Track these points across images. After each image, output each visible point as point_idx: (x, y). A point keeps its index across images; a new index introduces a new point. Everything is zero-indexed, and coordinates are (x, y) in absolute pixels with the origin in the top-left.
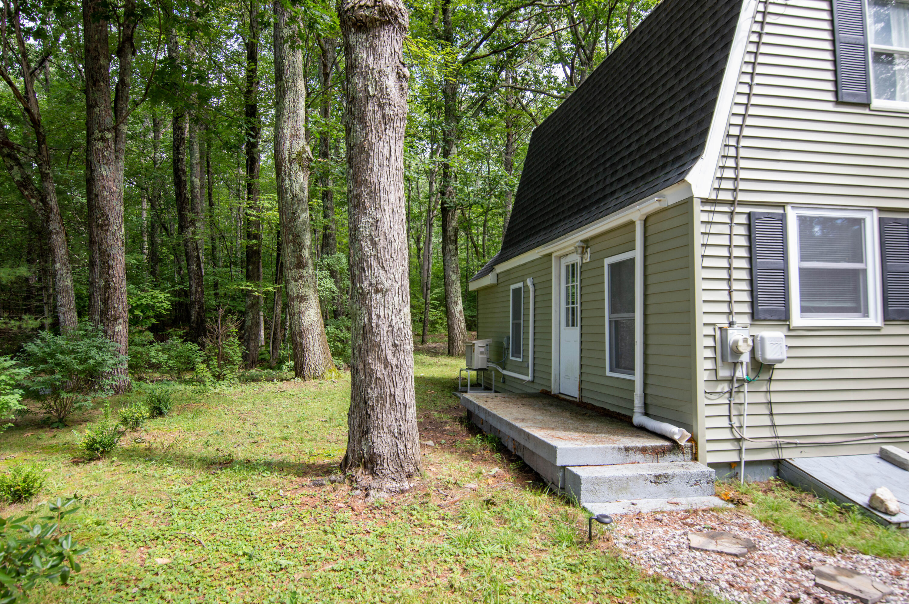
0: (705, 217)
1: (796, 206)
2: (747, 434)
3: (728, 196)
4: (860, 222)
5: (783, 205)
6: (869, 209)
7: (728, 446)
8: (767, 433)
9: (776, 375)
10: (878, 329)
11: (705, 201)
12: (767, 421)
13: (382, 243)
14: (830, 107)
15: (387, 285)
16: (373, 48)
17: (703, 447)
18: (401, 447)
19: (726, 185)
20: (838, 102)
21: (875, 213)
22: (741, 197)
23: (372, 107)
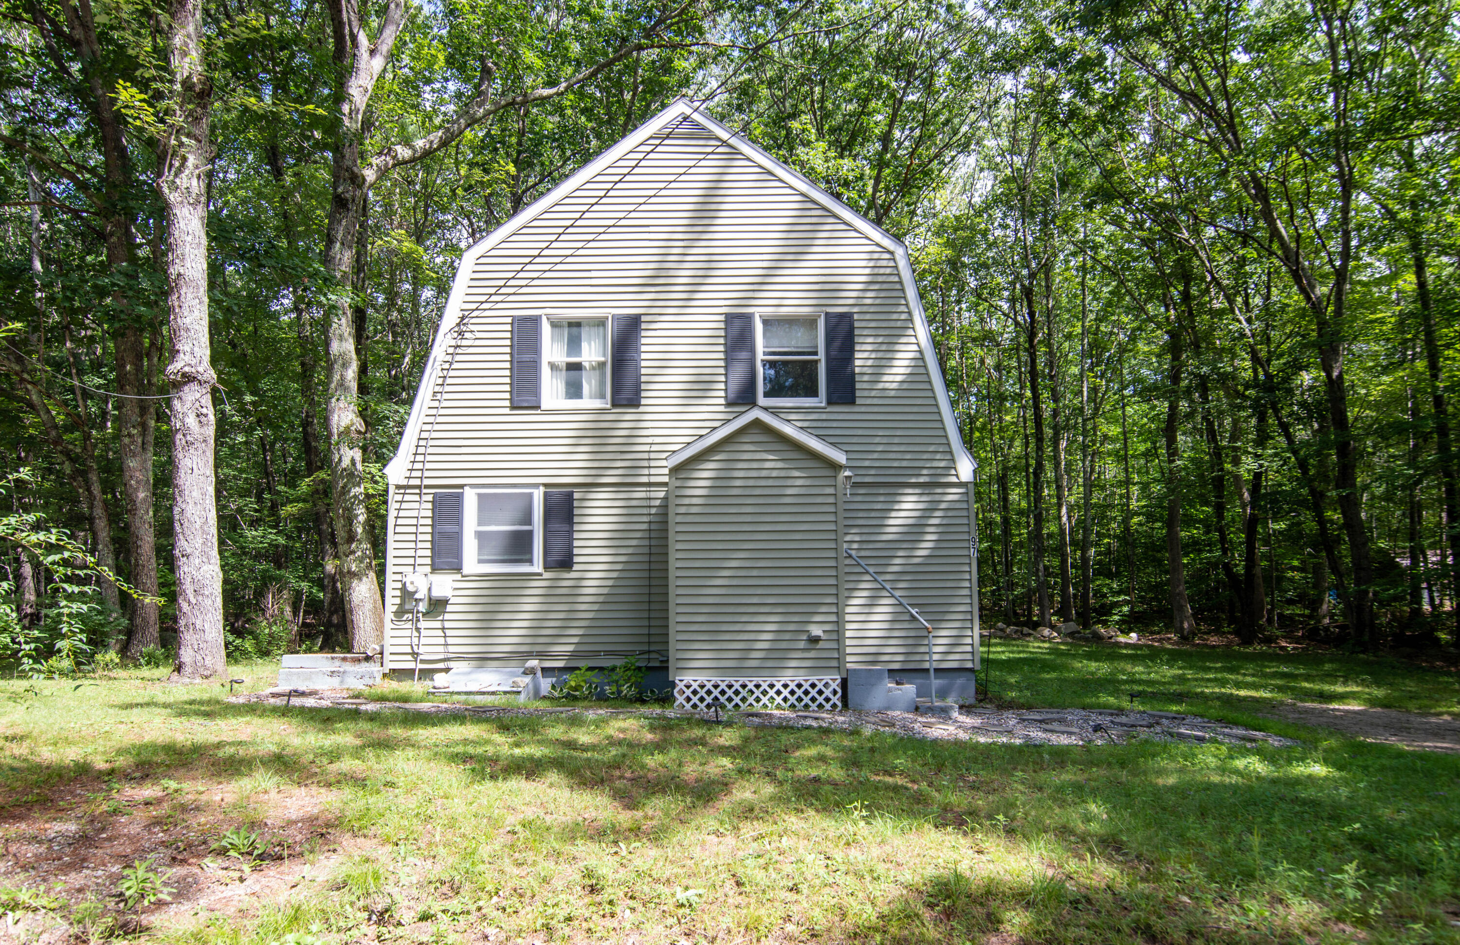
0: (399, 498)
1: (473, 486)
2: (422, 650)
3: (417, 482)
4: (530, 496)
5: (462, 486)
6: (536, 486)
7: (409, 657)
8: (441, 649)
9: (449, 608)
10: (540, 574)
11: (398, 487)
12: (442, 641)
13: (186, 524)
14: (507, 411)
15: (189, 551)
16: (180, 398)
17: (387, 657)
18: (199, 658)
19: (414, 474)
20: (513, 408)
21: (542, 489)
22: (426, 482)
23: (179, 436)
